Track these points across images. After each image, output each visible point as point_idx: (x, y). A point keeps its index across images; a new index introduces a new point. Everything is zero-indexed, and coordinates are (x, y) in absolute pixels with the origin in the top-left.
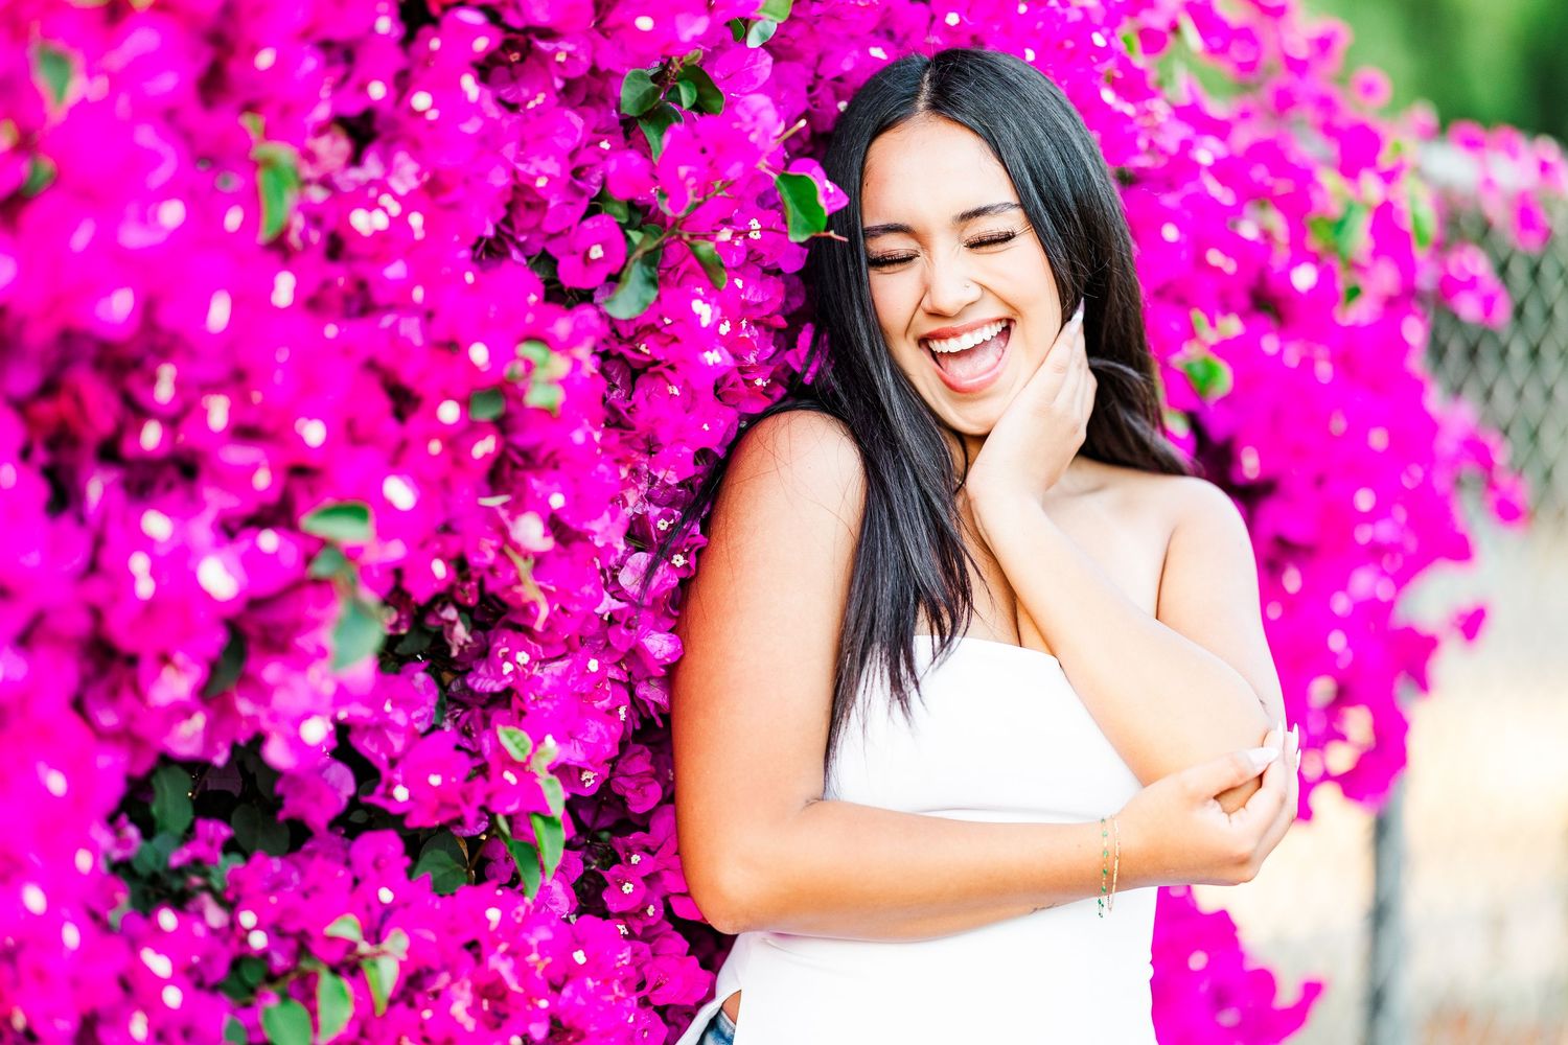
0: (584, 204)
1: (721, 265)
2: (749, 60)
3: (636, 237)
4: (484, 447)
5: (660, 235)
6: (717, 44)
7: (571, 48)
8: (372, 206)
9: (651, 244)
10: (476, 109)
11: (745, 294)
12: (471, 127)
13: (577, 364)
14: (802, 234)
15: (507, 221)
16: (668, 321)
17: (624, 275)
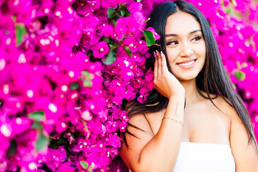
0: (99, 38)
1: (131, 52)
2: (137, 5)
3: (111, 46)
4: (74, 96)
5: (117, 45)
6: (130, 3)
7: (95, 2)
8: (46, 38)
9: (114, 48)
10: (72, 16)
11: (137, 60)
12: (71, 20)
13: (96, 76)
14: (150, 44)
15: (81, 42)
16: (119, 65)
17: (108, 55)
